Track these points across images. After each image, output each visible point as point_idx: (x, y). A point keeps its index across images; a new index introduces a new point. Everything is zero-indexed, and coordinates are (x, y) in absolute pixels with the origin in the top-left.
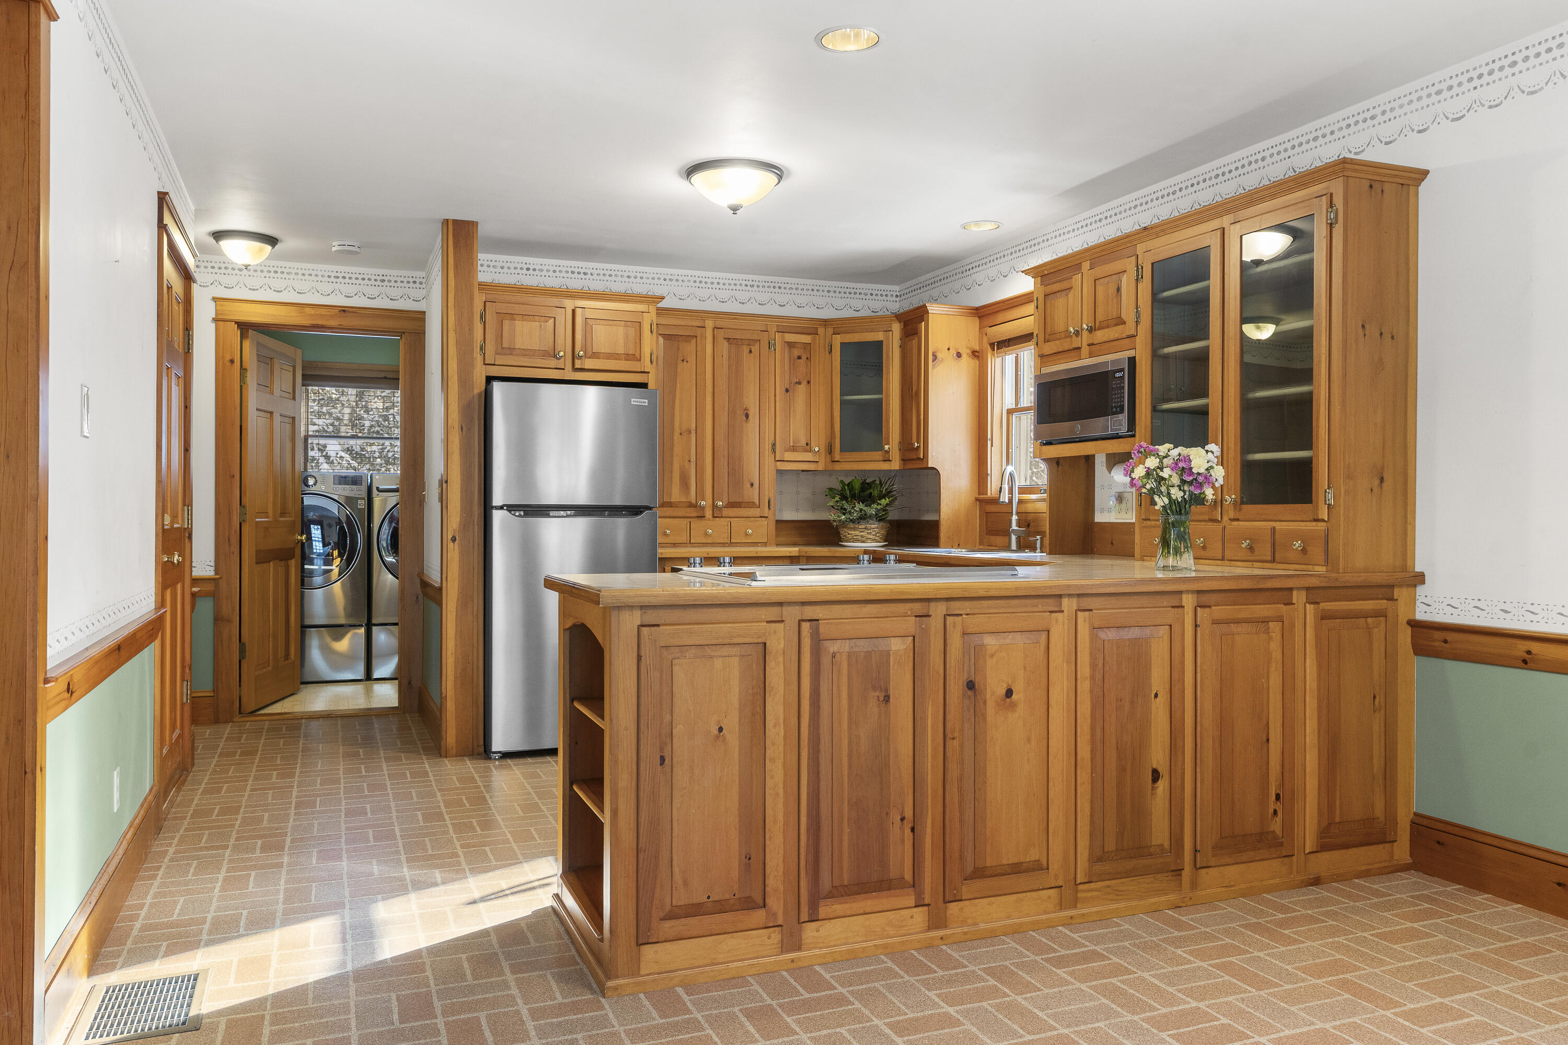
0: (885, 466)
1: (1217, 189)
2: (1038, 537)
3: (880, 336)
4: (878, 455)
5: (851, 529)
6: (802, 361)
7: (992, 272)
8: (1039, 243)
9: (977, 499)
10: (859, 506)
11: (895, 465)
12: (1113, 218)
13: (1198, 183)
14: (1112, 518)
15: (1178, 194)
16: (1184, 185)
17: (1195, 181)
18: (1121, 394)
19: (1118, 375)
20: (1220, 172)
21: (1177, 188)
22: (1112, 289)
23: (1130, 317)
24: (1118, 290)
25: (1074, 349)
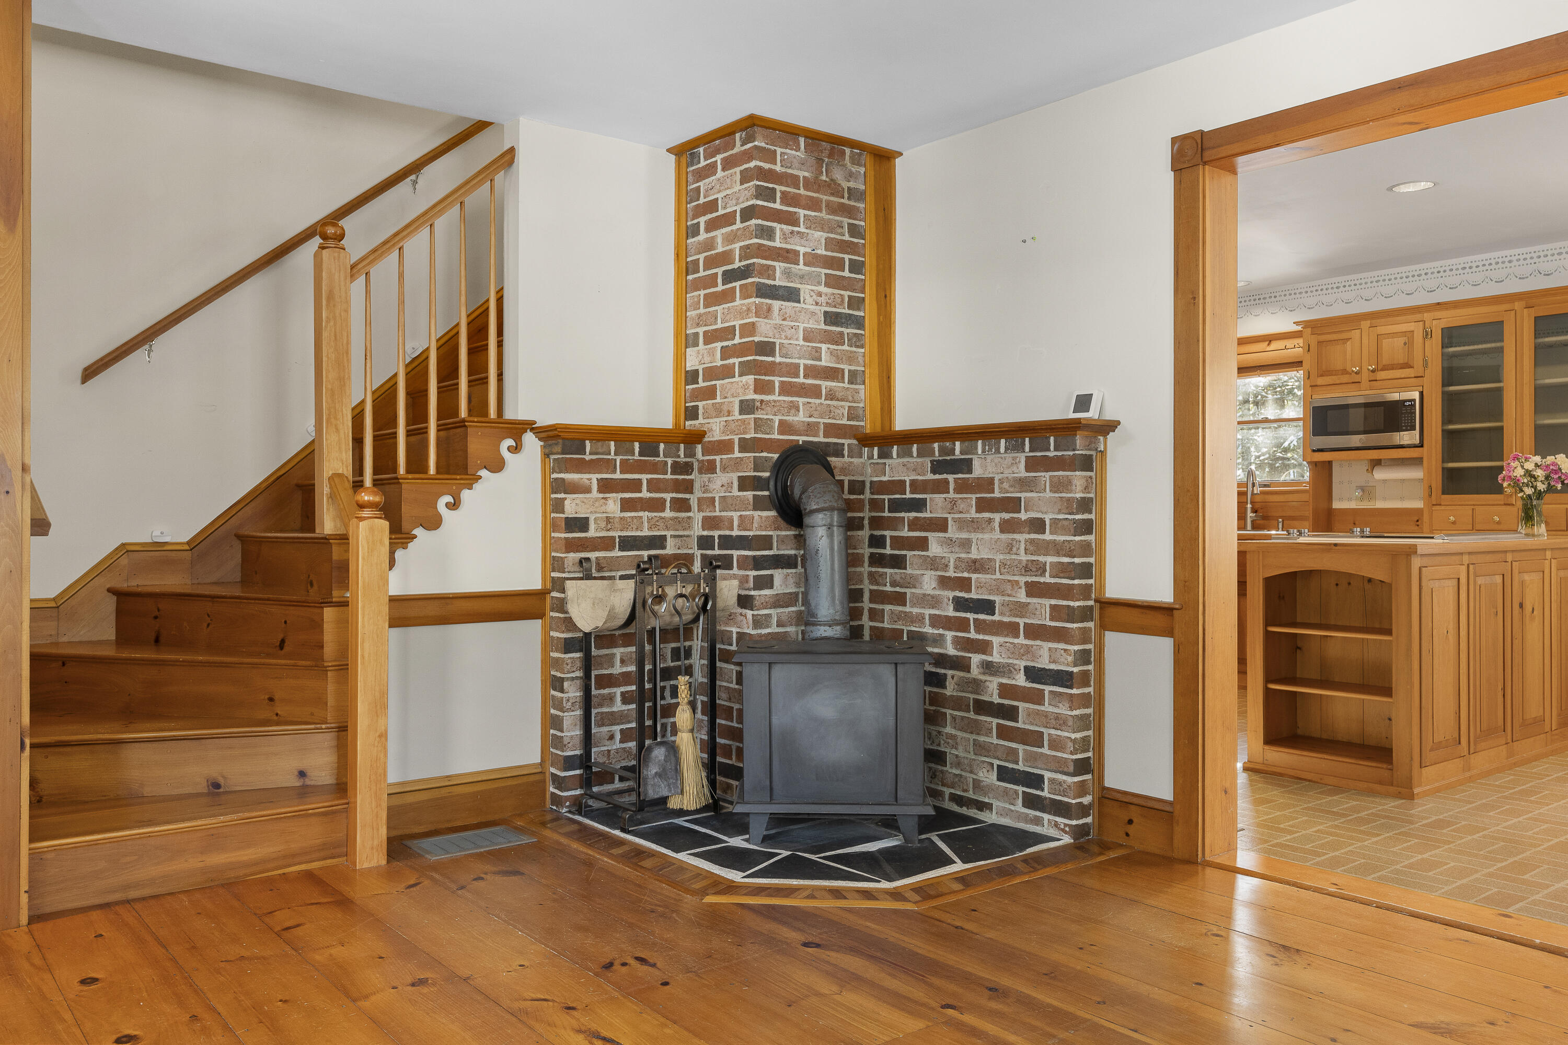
2: (1280, 520)
8: (1264, 298)
12: (1353, 287)
13: (1445, 271)
14: (1353, 505)
15: (1424, 277)
16: (1429, 271)
17: (1442, 270)
18: (1411, 417)
19: (1407, 404)
20: (1467, 266)
21: (1423, 272)
22: (1398, 343)
23: (1418, 364)
24: (1405, 344)
25: (1353, 383)
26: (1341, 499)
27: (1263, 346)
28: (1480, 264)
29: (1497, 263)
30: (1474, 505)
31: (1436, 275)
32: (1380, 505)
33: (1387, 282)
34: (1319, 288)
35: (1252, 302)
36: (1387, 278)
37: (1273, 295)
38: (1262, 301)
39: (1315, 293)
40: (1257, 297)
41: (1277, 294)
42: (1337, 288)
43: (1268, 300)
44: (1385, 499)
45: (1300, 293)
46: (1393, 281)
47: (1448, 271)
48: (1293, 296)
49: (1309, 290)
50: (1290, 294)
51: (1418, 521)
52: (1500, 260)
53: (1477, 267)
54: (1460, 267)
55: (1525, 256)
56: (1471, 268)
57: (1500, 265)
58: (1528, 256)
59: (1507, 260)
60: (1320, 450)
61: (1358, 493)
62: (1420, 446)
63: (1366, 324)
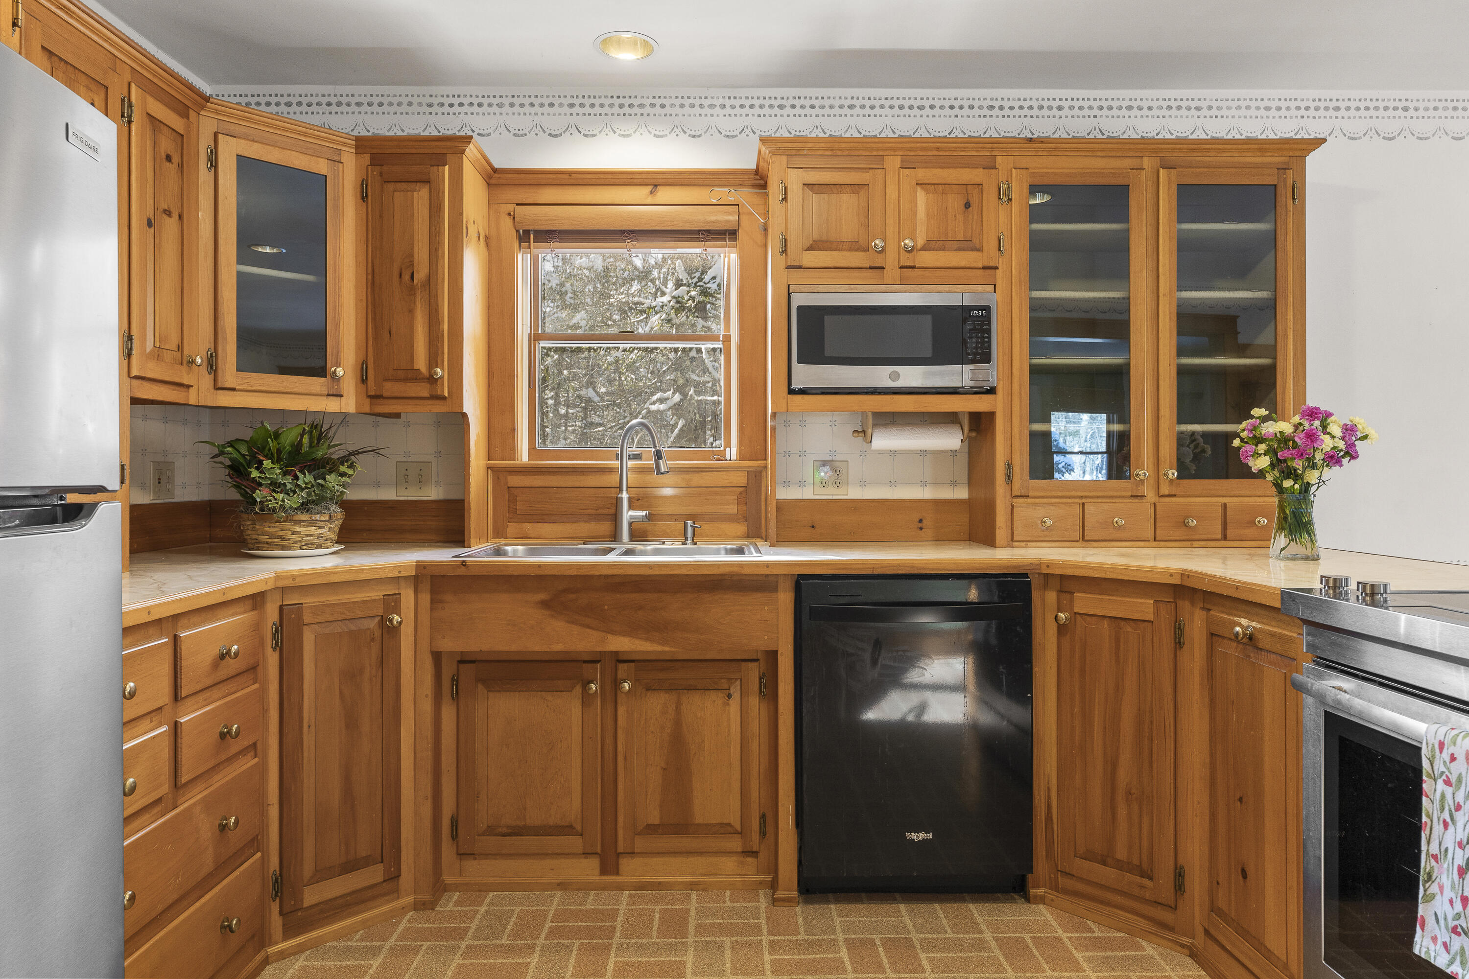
0: (332, 406)
1: (992, 122)
3: (321, 167)
4: (316, 384)
5: (299, 523)
6: (172, 167)
7: (522, 122)
8: (641, 106)
9: (489, 468)
10: (306, 478)
11: (348, 404)
12: (808, 110)
13: (961, 107)
14: (807, 494)
15: (927, 111)
16: (937, 104)
17: (956, 104)
18: (983, 338)
19: (975, 313)
20: (997, 104)
21: (927, 104)
22: (954, 202)
23: (990, 244)
24: (967, 205)
25: (871, 268)
26: (786, 484)
27: (640, 193)
28: (1016, 104)
29: (1041, 107)
30: (1081, 497)
31: (947, 111)
32: (855, 493)
33: (867, 111)
34: (747, 103)
35: (616, 110)
36: (868, 103)
37: (658, 102)
38: (636, 110)
39: (738, 110)
40: (627, 102)
41: (667, 102)
42: (781, 107)
43: (648, 110)
44: (863, 483)
45: (712, 106)
46: (877, 111)
47: (966, 107)
48: (697, 110)
49: (728, 103)
50: (692, 106)
51: (921, 521)
52: (1045, 104)
53: (1011, 108)
54: (986, 104)
55: (1081, 103)
56: (1001, 108)
57: (1045, 112)
58: (1086, 104)
59: (1055, 104)
60: (803, 392)
61: (826, 473)
62: (992, 391)
63: (893, 162)
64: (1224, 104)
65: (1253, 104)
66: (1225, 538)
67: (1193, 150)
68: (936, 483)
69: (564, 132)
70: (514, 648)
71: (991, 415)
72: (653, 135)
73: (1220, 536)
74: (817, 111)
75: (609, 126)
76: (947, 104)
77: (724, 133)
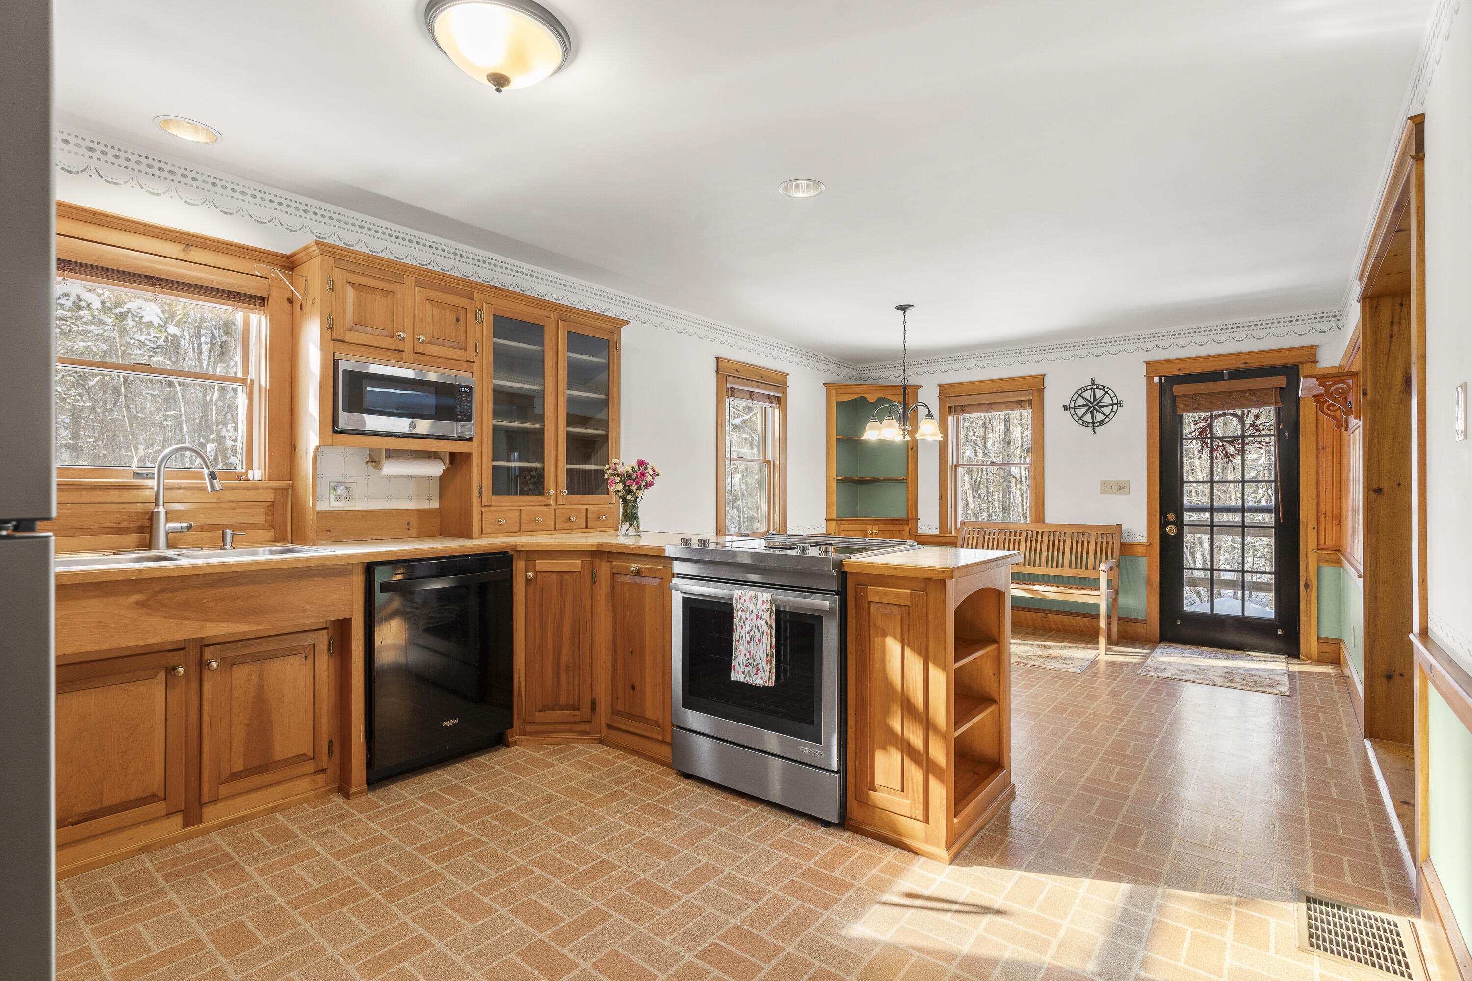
1: (456, 263)
2: (229, 530)
8: (172, 172)
12: (327, 220)
13: (437, 249)
15: (414, 245)
16: (421, 242)
17: (434, 245)
18: (467, 406)
19: (463, 390)
20: (458, 253)
21: (414, 240)
22: (450, 317)
23: (471, 347)
24: (458, 320)
25: (395, 350)
28: (471, 256)
29: (484, 262)
30: (520, 506)
31: (428, 249)
32: (360, 505)
33: (373, 233)
34: (276, 200)
35: (144, 168)
36: (373, 228)
38: (166, 174)
39: (267, 203)
41: (199, 177)
42: (305, 211)
43: (178, 178)
44: (367, 498)
45: (243, 193)
46: (380, 235)
47: (440, 249)
48: (229, 192)
49: (258, 195)
50: (225, 188)
51: (408, 524)
52: (487, 261)
53: (467, 258)
54: (453, 250)
55: (506, 266)
56: (461, 256)
58: (509, 267)
59: (492, 262)
60: (342, 432)
61: (341, 491)
62: (470, 439)
63: (410, 281)
64: (577, 286)
65: (590, 290)
66: (587, 527)
67: (574, 313)
68: (418, 498)
69: (82, 171)
70: (105, 647)
71: (468, 456)
72: (184, 200)
73: (585, 526)
74: (334, 222)
75: (135, 179)
76: (428, 244)
77: (254, 217)
